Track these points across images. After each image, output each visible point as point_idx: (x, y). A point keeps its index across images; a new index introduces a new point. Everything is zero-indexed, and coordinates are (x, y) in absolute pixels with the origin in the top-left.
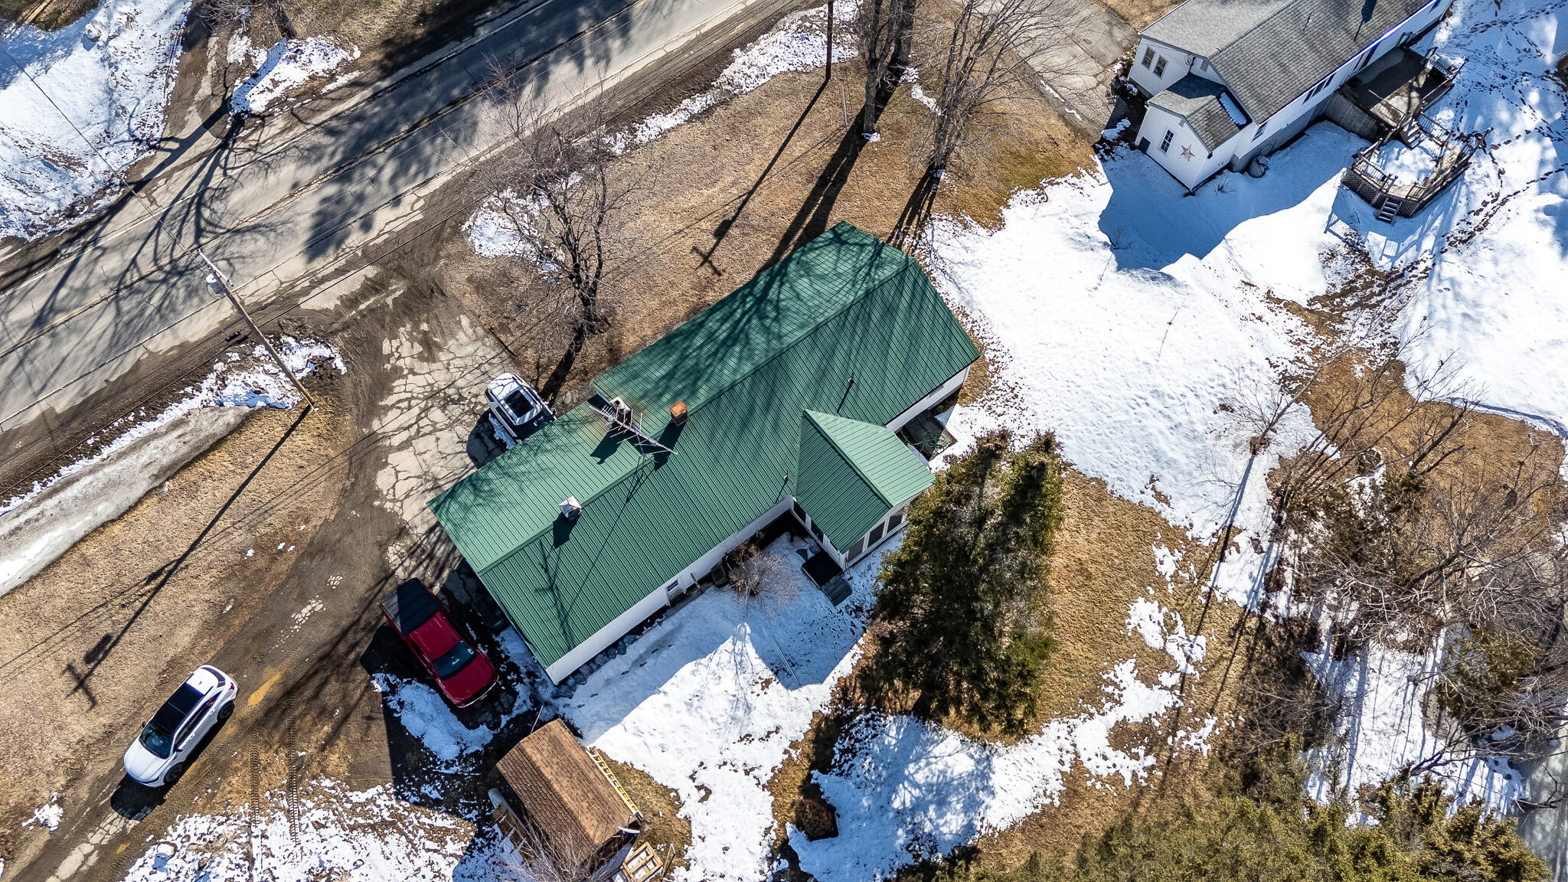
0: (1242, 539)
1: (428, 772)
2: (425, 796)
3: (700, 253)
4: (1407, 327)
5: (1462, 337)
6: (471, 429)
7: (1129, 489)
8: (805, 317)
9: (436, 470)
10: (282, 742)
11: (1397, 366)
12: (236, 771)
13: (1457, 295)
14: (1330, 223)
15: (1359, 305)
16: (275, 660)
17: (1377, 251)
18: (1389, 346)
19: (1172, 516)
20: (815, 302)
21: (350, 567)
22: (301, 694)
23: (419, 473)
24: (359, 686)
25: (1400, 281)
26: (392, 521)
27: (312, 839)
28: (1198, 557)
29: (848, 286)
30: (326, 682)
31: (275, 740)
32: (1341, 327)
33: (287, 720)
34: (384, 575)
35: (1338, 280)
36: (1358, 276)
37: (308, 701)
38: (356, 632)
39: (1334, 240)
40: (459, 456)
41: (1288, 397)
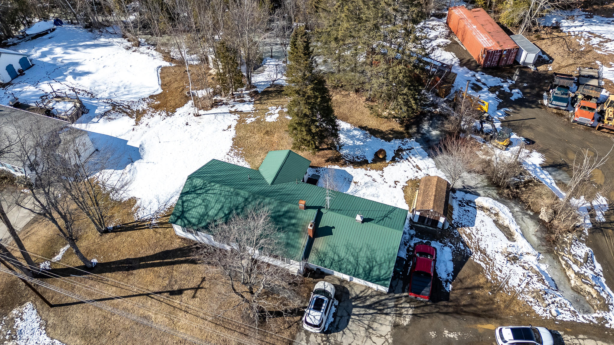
0: (233, 109)
1: (458, 251)
2: (464, 246)
3: (195, 293)
4: (134, 98)
5: (134, 87)
6: (336, 334)
7: (232, 133)
8: (232, 197)
9: (363, 333)
10: (493, 303)
11: (151, 97)
12: (515, 311)
13: (116, 91)
14: (94, 123)
15: (129, 109)
16: (475, 332)
17: (103, 110)
18: (144, 100)
19: (234, 123)
20: (223, 199)
21: (424, 333)
22: (475, 311)
23: (369, 339)
24: (456, 293)
25: (115, 103)
26: (395, 334)
27: (505, 270)
28: (244, 115)
29: (210, 192)
30: (464, 306)
31: (495, 306)
32: (141, 110)
33: (486, 308)
34: (416, 318)
35: (120, 115)
36: (117, 111)
37: (475, 306)
38: (442, 310)
39: (102, 120)
40: (350, 328)
41: (175, 113)
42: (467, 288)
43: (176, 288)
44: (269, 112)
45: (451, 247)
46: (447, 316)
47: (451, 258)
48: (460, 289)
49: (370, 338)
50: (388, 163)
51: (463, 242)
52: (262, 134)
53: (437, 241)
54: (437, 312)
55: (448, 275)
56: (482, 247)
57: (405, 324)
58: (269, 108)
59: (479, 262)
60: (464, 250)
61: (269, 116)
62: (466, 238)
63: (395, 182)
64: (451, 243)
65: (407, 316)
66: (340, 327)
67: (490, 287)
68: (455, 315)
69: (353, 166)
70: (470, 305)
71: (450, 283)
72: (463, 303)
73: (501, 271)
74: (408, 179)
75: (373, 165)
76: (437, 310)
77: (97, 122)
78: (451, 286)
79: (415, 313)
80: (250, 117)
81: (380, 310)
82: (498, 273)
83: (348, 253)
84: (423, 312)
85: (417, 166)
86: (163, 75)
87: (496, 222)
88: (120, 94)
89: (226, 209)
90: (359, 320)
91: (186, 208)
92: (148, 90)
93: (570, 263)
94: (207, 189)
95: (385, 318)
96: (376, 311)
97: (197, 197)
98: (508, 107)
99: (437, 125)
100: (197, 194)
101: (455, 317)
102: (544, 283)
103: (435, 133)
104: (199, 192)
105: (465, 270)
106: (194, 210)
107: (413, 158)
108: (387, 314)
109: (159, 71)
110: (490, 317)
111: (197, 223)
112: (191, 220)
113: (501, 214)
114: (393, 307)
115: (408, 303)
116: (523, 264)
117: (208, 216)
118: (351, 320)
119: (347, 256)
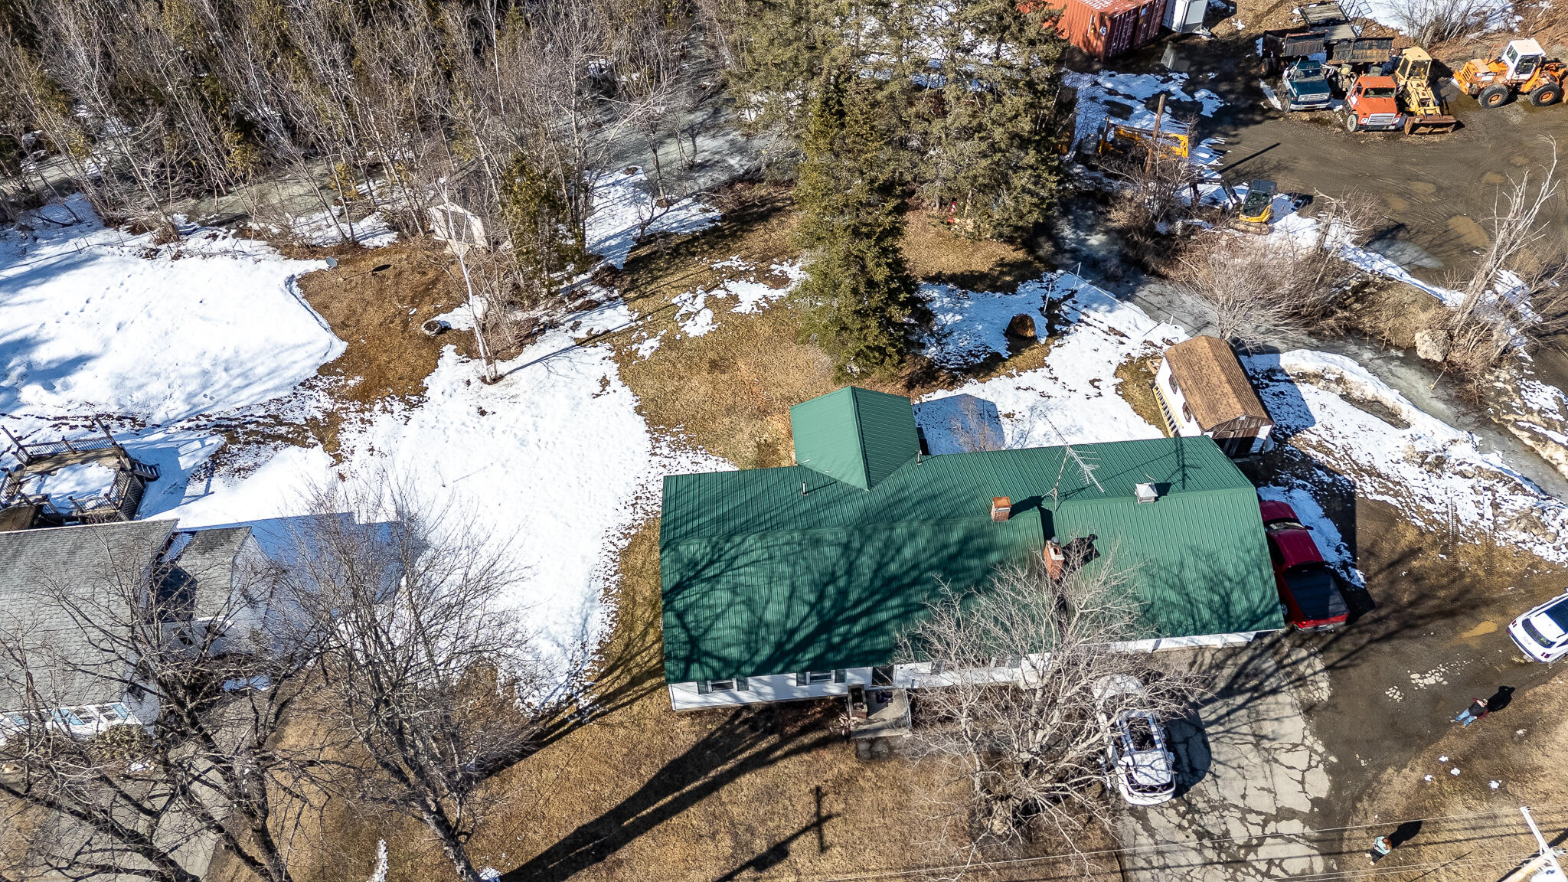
0: (581, 334)
1: (1323, 490)
2: (1328, 475)
3: (821, 838)
4: (276, 389)
5: (252, 359)
6: (1199, 785)
7: (622, 397)
8: (805, 554)
9: (1254, 758)
10: (1462, 575)
11: (325, 370)
12: (1509, 574)
13: (204, 387)
14: (197, 497)
15: (281, 424)
16: (1465, 648)
17: (201, 453)
18: (308, 384)
19: (611, 370)
20: (785, 569)
21: (1376, 701)
22: (1439, 606)
23: (1275, 766)
24: (1379, 584)
25: (225, 423)
26: (1318, 727)
27: (1436, 494)
28: (622, 340)
29: (741, 561)
30: (1411, 604)
31: (1468, 580)
32: (320, 416)
33: (1454, 590)
34: (1336, 672)
35: (266, 450)
36: (248, 443)
37: (1434, 597)
38: (1375, 632)
39: (216, 483)
40: (1222, 758)
41: (428, 394)
42: (1393, 564)
43: (761, 846)
44: (683, 311)
45: (1304, 487)
46: (1395, 642)
47: (1320, 511)
48: (1380, 571)
49: (1276, 761)
50: (1047, 344)
51: (1321, 467)
52: (705, 373)
53: (1266, 485)
54: (1371, 641)
55: (1338, 550)
56: (1363, 461)
57: (1325, 697)
58: (675, 301)
59: (1379, 498)
60: (1333, 484)
61: (689, 322)
62: (1320, 455)
63: (1092, 382)
64: (1298, 478)
65: (1318, 678)
66: (1197, 764)
67: (1435, 543)
68: (1407, 632)
69: (975, 377)
70: (1421, 598)
71: (1354, 567)
72: (1406, 598)
73: (1431, 500)
74: (1113, 368)
75: (1018, 359)
76: (1366, 637)
77: (207, 493)
78: (1359, 573)
79: (1329, 662)
80: (641, 340)
81: (1255, 689)
82: (1428, 506)
83: (1158, 583)
84: (1343, 654)
85: (1112, 329)
86: (318, 299)
87: (1346, 397)
88: (225, 392)
89: (806, 590)
90: (1228, 731)
91: (697, 627)
92: (300, 354)
93: (1539, 429)
94: (727, 557)
95: (1277, 703)
96: (1248, 695)
97: (712, 589)
98: (1209, 135)
99: (1089, 222)
100: (708, 580)
101: (1410, 638)
102: (1525, 493)
103: (1095, 240)
104: (710, 572)
105: (1365, 528)
106: (720, 625)
107: (1092, 313)
108: (1274, 691)
109: (297, 290)
110: (1474, 607)
111: (746, 656)
112: (726, 653)
113: (1347, 376)
114: (1277, 670)
115: (1300, 646)
116: (1458, 469)
117: (767, 625)
118: (1210, 739)
119: (1159, 592)
